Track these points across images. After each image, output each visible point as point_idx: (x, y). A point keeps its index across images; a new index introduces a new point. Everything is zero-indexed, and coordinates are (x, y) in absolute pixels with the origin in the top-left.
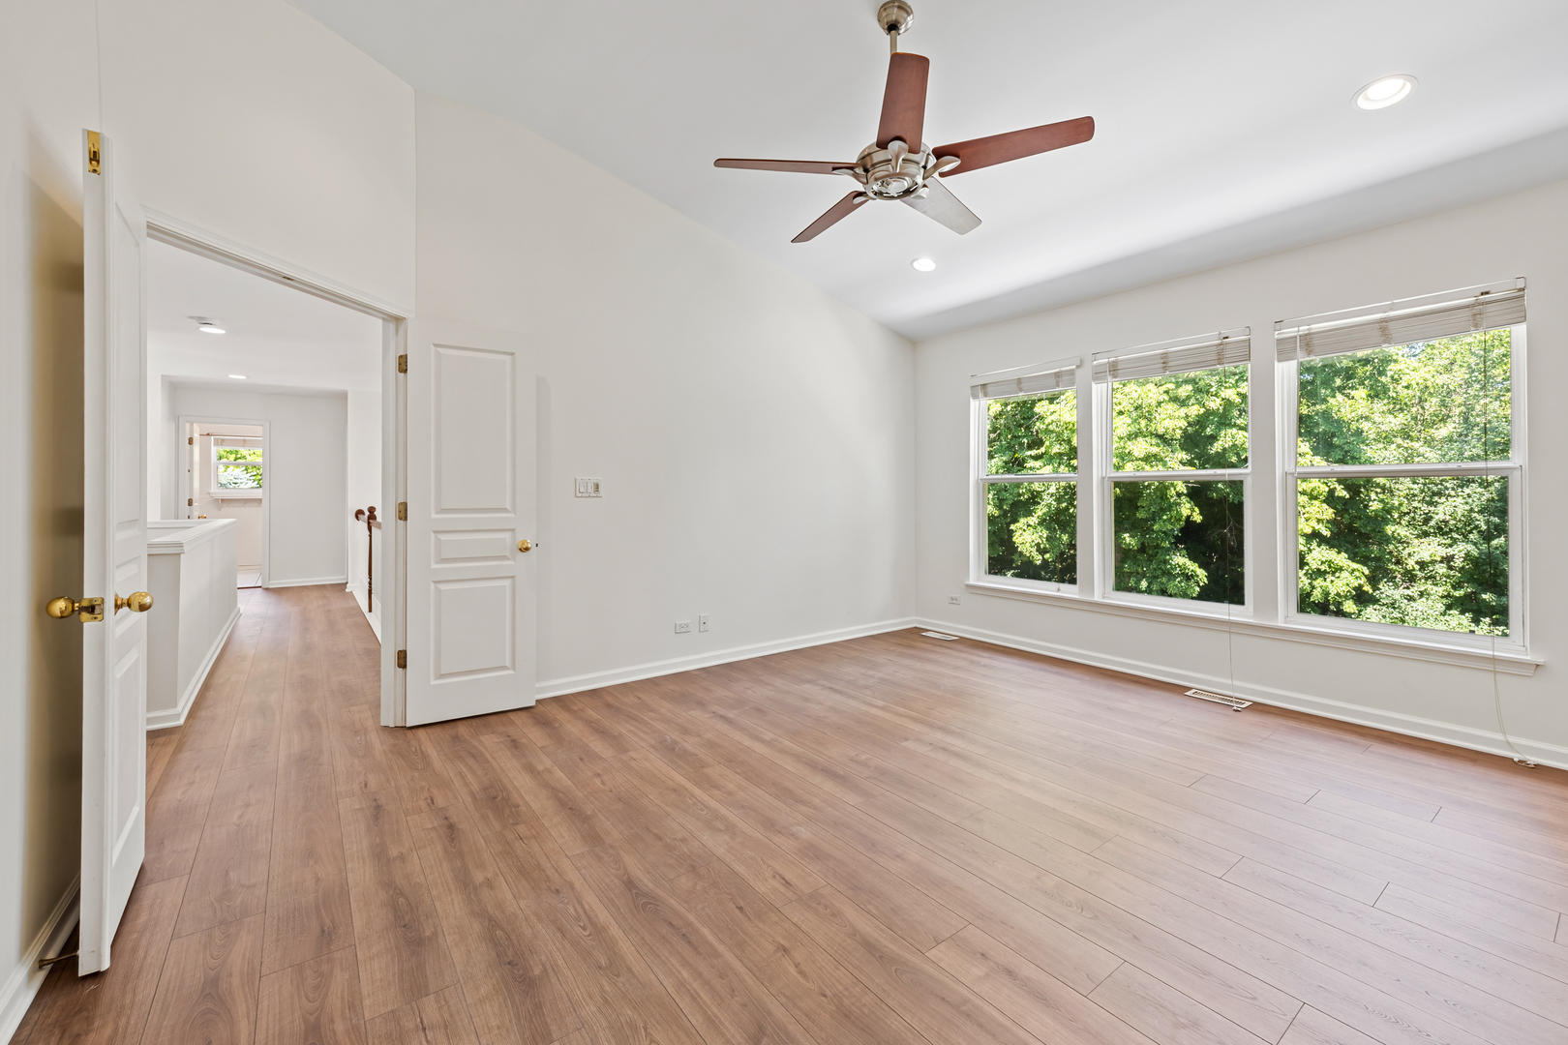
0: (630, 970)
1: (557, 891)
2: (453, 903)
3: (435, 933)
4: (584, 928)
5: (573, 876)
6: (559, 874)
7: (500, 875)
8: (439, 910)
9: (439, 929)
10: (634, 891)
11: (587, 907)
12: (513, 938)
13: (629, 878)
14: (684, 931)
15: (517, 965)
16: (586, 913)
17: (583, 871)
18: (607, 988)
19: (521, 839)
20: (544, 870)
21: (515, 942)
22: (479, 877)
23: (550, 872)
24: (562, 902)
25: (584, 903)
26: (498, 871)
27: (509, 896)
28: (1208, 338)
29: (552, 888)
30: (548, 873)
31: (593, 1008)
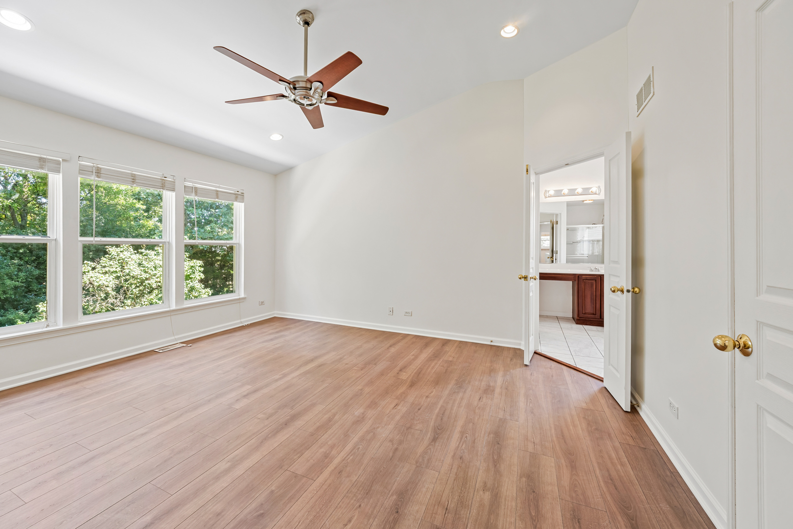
0: (467, 417)
1: (461, 458)
2: (507, 489)
3: (521, 477)
4: (466, 437)
5: (448, 460)
6: (452, 466)
7: (476, 489)
8: (515, 489)
9: (518, 478)
10: (437, 436)
11: (458, 443)
12: (491, 452)
13: (432, 442)
14: (441, 416)
15: (496, 442)
16: (461, 441)
17: (442, 459)
18: (477, 418)
19: (447, 509)
20: (456, 474)
21: (492, 449)
22: (487, 496)
23: (454, 470)
24: (464, 452)
25: (457, 445)
26: (475, 493)
27: (481, 471)
28: (157, 174)
29: (461, 461)
30: (455, 471)
31: (484, 417)
